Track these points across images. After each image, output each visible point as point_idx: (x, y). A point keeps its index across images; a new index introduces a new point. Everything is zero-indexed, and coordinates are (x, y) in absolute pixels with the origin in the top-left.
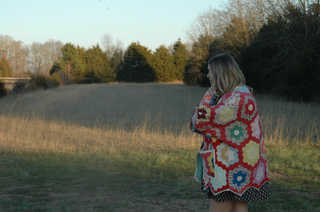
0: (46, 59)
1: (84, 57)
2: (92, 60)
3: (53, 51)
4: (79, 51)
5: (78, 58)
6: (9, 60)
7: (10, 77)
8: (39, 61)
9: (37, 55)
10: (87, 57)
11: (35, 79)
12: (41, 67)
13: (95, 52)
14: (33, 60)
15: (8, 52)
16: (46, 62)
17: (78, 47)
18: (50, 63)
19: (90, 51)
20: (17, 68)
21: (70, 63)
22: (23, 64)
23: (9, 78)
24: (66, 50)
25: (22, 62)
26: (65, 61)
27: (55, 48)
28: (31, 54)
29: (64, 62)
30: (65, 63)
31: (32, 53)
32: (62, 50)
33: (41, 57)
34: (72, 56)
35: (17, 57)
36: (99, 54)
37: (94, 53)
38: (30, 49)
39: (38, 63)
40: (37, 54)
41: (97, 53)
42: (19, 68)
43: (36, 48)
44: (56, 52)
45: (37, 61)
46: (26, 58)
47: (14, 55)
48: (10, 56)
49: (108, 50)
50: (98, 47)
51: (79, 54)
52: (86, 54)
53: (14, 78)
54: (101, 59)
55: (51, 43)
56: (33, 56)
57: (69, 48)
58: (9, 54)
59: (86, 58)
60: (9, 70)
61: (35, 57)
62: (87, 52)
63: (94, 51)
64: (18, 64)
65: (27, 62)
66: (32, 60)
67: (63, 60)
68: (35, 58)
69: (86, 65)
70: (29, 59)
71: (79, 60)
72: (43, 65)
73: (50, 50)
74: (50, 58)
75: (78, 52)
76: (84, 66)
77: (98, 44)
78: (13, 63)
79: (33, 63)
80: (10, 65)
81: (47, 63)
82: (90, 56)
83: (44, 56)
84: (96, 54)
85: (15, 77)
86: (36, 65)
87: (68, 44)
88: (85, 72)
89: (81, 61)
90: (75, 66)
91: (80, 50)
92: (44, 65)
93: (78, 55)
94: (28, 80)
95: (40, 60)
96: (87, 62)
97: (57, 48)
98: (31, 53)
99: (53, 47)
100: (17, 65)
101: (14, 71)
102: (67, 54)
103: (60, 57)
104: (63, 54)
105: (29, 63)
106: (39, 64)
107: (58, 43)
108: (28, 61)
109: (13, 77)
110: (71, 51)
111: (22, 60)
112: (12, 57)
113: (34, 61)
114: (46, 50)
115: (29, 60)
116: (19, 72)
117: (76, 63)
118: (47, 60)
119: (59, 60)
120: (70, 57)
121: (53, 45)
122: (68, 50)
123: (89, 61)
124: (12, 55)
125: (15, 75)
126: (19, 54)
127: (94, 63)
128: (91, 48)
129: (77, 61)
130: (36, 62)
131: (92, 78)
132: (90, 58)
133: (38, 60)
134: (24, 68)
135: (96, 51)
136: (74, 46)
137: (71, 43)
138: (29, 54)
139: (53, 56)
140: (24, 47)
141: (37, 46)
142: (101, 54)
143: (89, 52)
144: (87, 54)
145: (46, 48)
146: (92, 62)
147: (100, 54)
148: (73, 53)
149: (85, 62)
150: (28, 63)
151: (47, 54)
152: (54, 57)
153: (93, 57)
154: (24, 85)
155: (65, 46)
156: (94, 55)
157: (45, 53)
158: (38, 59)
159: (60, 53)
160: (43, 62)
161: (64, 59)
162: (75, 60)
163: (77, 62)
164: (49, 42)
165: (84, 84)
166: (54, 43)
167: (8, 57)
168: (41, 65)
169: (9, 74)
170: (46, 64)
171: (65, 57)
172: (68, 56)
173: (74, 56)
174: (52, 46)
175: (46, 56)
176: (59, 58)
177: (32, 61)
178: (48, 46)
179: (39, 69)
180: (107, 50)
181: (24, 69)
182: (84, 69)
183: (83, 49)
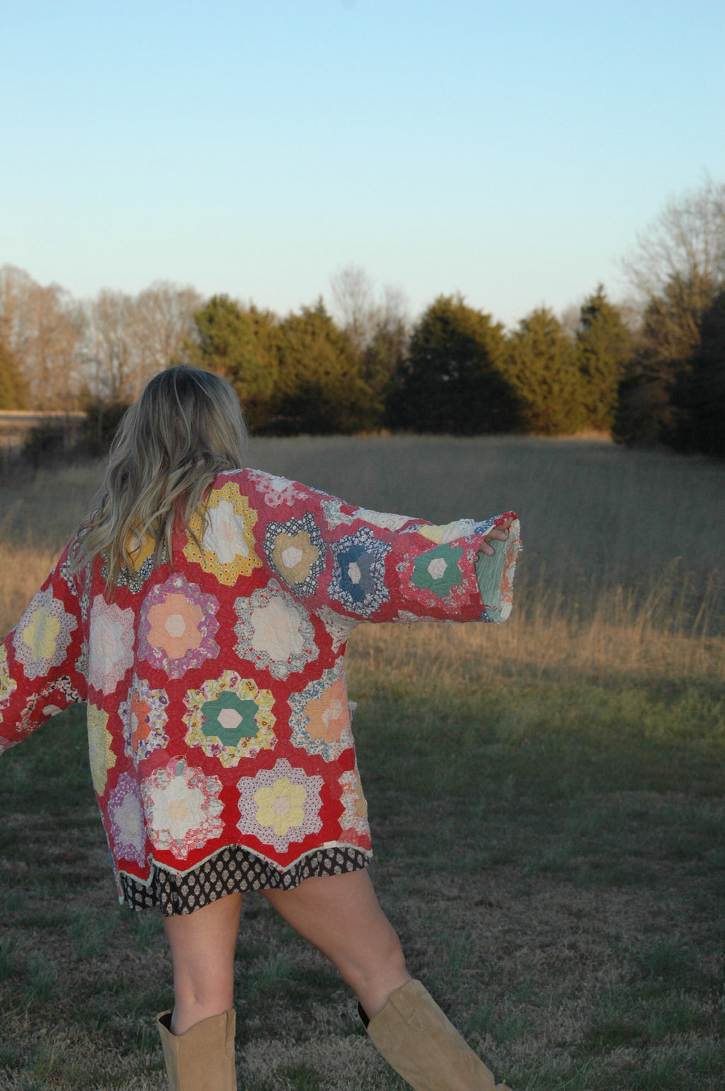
0: (143, 350)
1: (274, 343)
2: (298, 356)
3: (170, 322)
4: (257, 322)
5: (250, 347)
6: (19, 351)
7: (21, 407)
8: (121, 355)
9: (112, 335)
10: (284, 344)
11: (100, 417)
12: (128, 376)
13: (310, 329)
14: (98, 353)
15: (16, 322)
16: (143, 360)
17: (253, 310)
18: (157, 364)
19: (292, 324)
20: (45, 378)
21: (224, 365)
22: (67, 366)
23: (15, 413)
24: (211, 320)
25: (61, 358)
26: (207, 356)
27: (175, 310)
28: (93, 332)
29: (203, 359)
30: (206, 362)
31: (97, 328)
32: (197, 319)
33: (128, 340)
34: (232, 339)
35: (45, 340)
36: (322, 336)
37: (305, 332)
38: (89, 313)
39: (116, 363)
40: (115, 332)
41: (317, 331)
42: (52, 380)
43: (110, 311)
44: (178, 327)
45: (111, 356)
46: (77, 345)
47: (36, 333)
48: (20, 335)
49: (355, 320)
50: (321, 310)
51: (256, 333)
52: (280, 335)
53: (30, 413)
54: (330, 352)
55: (161, 295)
56: (101, 337)
57: (221, 311)
58: (16, 329)
59: (279, 349)
60: (17, 386)
61: (108, 340)
62: (282, 327)
63: (306, 323)
64: (49, 365)
65: (79, 360)
66: (94, 351)
67: (200, 353)
68: (105, 345)
69: (281, 373)
70: (87, 346)
71: (255, 354)
72: (134, 371)
73: (158, 317)
74: (158, 346)
75: (253, 328)
76: (270, 374)
77: (321, 300)
78: (31, 360)
79: (99, 363)
80: (22, 369)
81: (148, 361)
82: (294, 342)
83: (138, 341)
84: (314, 333)
85: (40, 408)
86: (111, 368)
87: (218, 301)
88: (273, 397)
89: (263, 357)
90: (241, 374)
91: (259, 320)
92: (138, 370)
93: (253, 337)
94: (76, 419)
95: (125, 351)
96: (281, 362)
97: (181, 314)
98: (92, 329)
99: (169, 308)
100: (46, 369)
101: (34, 388)
102: (213, 332)
103: (190, 342)
104: (200, 332)
105: (86, 360)
106: (121, 365)
107: (187, 296)
108: (81, 355)
109: (28, 409)
110: (229, 325)
111: (63, 352)
112: (27, 340)
113: (102, 356)
114: (144, 320)
115: (85, 351)
116: (49, 394)
117: (245, 364)
118: (147, 353)
119: (188, 352)
120: (223, 346)
121: (168, 300)
122: (216, 319)
123: (289, 359)
124: (28, 333)
125: (36, 403)
126: (52, 330)
127: (305, 366)
128: (298, 313)
129: (247, 356)
130: (111, 358)
131: (298, 418)
132: (293, 349)
133: (119, 353)
134: (67, 377)
135: (313, 325)
136: (239, 306)
137: (227, 296)
138: (88, 334)
139: (168, 337)
140: (71, 307)
141: (113, 303)
142: (332, 336)
143: (291, 329)
144: (285, 334)
145: (144, 311)
146: (299, 362)
147: (328, 335)
148: (235, 331)
149: (275, 363)
150: (83, 362)
151: (146, 332)
152: (173, 342)
153: (304, 346)
154: (61, 438)
155: (208, 307)
156: (308, 339)
157: (141, 328)
158: (116, 349)
159: (191, 330)
160: (135, 359)
161: (205, 352)
162: (242, 355)
163: (249, 362)
164: (155, 289)
165: (270, 436)
166: (171, 292)
167: (13, 339)
168: (126, 370)
169: (16, 400)
170: (144, 367)
171: (208, 341)
172: (216, 340)
173: (240, 339)
174: (164, 306)
175: (144, 339)
176: (186, 347)
177: (97, 355)
178: (151, 304)
179: (121, 383)
180: (351, 320)
181: (70, 382)
182: (271, 385)
183: (269, 316)
